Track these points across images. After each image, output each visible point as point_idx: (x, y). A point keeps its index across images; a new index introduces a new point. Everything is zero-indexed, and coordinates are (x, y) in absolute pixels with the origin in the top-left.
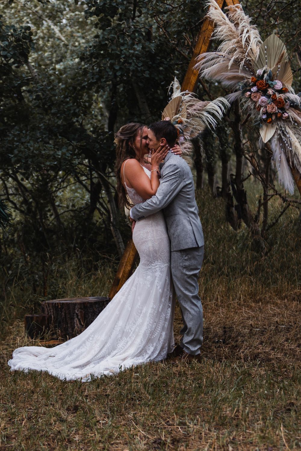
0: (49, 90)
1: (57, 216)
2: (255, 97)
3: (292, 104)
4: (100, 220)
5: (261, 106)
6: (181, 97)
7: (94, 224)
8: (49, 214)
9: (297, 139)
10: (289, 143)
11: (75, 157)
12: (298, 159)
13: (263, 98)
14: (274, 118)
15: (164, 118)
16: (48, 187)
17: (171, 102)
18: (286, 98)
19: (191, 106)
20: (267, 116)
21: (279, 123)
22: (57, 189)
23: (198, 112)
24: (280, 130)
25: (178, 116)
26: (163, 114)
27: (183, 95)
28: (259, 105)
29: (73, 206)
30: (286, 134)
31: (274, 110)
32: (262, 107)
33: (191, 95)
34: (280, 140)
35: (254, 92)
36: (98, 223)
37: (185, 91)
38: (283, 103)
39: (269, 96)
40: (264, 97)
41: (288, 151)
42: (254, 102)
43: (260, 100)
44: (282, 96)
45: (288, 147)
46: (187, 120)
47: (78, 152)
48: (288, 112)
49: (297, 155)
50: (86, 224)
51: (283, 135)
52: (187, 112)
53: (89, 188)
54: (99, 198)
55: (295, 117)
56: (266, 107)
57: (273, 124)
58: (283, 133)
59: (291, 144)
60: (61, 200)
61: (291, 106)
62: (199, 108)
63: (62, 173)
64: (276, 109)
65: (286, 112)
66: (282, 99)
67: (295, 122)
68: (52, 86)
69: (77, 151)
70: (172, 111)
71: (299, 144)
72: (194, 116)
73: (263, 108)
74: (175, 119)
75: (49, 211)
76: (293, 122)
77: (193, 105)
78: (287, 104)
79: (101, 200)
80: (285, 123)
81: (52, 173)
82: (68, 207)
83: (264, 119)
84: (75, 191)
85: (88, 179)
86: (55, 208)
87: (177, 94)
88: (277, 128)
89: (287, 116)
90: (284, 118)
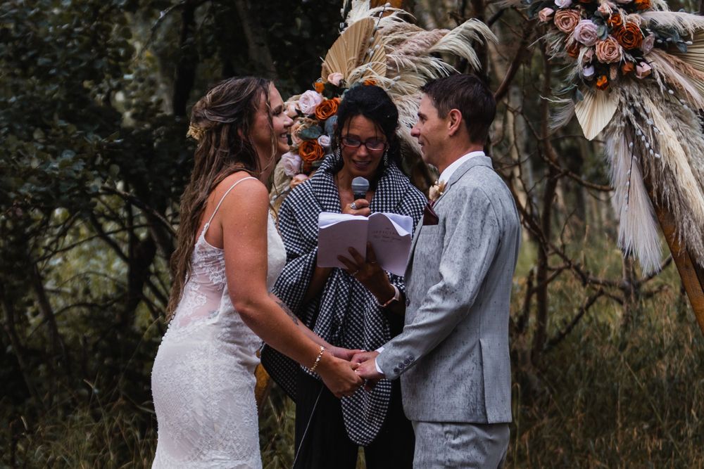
0: (31, 19)
1: (50, 317)
2: (565, 21)
3: (660, 41)
4: (150, 327)
5: (581, 45)
6: (373, 22)
7: (138, 336)
8: (30, 310)
9: (673, 130)
10: (651, 140)
11: (95, 172)
12: (674, 182)
13: (587, 24)
14: (613, 75)
15: (327, 74)
16: (27, 247)
17: (346, 33)
18: (647, 23)
19: (397, 43)
20: (596, 70)
21: (626, 88)
22: (50, 253)
23: (416, 58)
24: (630, 108)
25: (363, 68)
26: (324, 64)
27: (377, 15)
28: (575, 41)
29: (87, 291)
30: (645, 117)
31: (614, 56)
32: (584, 46)
33: (398, 15)
34: (629, 131)
35: (563, 9)
36: (146, 333)
37: (383, 4)
38: (637, 36)
39: (602, 19)
40: (589, 22)
41: (648, 163)
42: (562, 33)
43: (577, 30)
44: (636, 19)
45: (651, 152)
46: (387, 79)
47: (102, 162)
48: (649, 60)
49: (671, 172)
50: (119, 337)
51: (637, 120)
52: (388, 59)
53: (125, 249)
54: (150, 273)
55: (668, 72)
56: (594, 47)
57: (610, 91)
58: (637, 114)
59: (656, 143)
60: (58, 277)
61: (657, 45)
62: (417, 48)
63: (63, 214)
64: (619, 52)
65: (644, 61)
66: (635, 27)
67: (669, 86)
68: (38, 9)
69: (99, 159)
70: (347, 56)
71: (678, 143)
72: (405, 69)
73: (586, 49)
74: (356, 78)
75: (30, 303)
76: (662, 87)
77: (403, 41)
78: (647, 39)
79: (156, 281)
80: (642, 90)
81: (37, 214)
82: (74, 294)
83: (586, 79)
84: (90, 254)
85: (124, 229)
86: (43, 295)
87: (360, 13)
88: (620, 102)
89: (648, 71)
90: (640, 77)
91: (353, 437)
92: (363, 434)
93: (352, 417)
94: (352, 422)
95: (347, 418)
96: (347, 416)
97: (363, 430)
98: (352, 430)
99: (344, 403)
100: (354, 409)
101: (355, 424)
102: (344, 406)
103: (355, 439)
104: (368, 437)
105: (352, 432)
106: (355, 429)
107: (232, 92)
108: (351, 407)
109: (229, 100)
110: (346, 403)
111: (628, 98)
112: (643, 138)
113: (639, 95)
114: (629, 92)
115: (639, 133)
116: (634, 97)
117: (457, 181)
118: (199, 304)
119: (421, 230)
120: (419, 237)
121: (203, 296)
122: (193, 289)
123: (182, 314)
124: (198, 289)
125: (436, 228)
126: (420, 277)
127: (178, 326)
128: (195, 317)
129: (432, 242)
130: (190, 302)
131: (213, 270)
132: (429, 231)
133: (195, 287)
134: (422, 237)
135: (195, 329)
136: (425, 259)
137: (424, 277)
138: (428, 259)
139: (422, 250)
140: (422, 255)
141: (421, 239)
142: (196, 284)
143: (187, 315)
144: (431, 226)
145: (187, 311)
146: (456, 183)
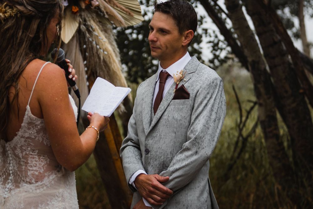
14: (83, 5)
30: (92, 30)
58: (87, 29)
88: (80, 21)
89: (98, 5)
90: (93, 8)
111: (83, 20)
112: (94, 43)
113: (89, 18)
114: (84, 16)
115: (90, 39)
116: (87, 19)
117: (195, 72)
118: (45, 162)
119: (171, 103)
120: (169, 107)
121: (44, 157)
122: (33, 154)
123: (32, 172)
124: (38, 153)
125: (188, 101)
126: (169, 134)
127: (33, 181)
128: (48, 172)
129: (184, 111)
130: (36, 163)
131: (44, 137)
132: (181, 104)
133: (34, 152)
134: (174, 107)
135: (51, 182)
136: (177, 122)
137: (174, 135)
138: (181, 122)
139: (174, 116)
140: (174, 119)
141: (173, 108)
142: (34, 150)
143: (40, 173)
144: (183, 100)
145: (37, 169)
146: (194, 73)
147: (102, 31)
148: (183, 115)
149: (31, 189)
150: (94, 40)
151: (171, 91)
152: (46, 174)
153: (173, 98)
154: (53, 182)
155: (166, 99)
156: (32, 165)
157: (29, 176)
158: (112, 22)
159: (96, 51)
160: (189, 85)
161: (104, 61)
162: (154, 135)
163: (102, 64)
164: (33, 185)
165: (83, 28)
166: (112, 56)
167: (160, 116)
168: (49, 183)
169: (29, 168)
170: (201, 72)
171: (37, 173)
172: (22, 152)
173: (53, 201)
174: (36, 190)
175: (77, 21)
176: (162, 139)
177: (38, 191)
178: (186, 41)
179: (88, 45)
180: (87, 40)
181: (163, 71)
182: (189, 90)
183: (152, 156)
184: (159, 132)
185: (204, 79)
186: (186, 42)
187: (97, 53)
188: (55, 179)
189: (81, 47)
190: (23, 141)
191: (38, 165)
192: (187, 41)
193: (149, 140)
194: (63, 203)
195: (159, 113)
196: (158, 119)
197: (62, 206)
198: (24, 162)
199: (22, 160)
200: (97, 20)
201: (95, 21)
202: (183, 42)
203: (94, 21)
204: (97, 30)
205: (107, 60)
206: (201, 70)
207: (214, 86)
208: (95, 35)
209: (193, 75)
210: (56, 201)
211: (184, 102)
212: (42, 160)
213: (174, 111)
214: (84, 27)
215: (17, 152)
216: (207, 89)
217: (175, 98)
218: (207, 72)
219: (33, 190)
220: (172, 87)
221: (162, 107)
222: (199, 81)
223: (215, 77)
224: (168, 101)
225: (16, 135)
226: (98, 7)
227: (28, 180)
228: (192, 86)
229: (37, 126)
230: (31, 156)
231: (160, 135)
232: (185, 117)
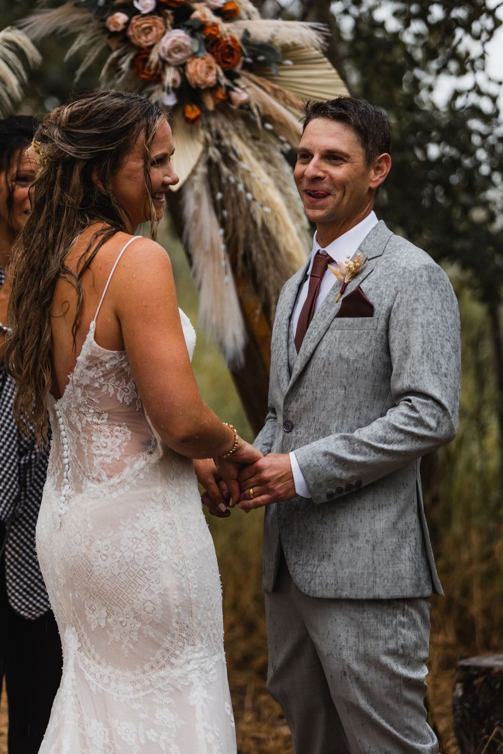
2: (146, 31)
3: (249, 60)
5: (166, 64)
13: (178, 36)
24: (217, 147)
28: (160, 59)
31: (210, 78)
32: (171, 65)
35: (146, 15)
38: (238, 52)
39: (197, 29)
40: (181, 33)
43: (164, 43)
51: (225, 163)
55: (265, 101)
56: (182, 66)
58: (225, 156)
64: (218, 74)
65: (238, 85)
66: (235, 41)
67: (266, 119)
73: (172, 69)
76: (259, 120)
88: (206, 140)
89: (245, 101)
90: (234, 107)
91: (16, 604)
92: (31, 603)
93: (18, 577)
94: (18, 584)
95: (11, 578)
96: (11, 574)
97: (32, 596)
98: (17, 594)
99: (9, 556)
100: (23, 566)
101: (21, 587)
102: (9, 560)
103: (19, 607)
104: (38, 608)
105: (16, 598)
106: (21, 594)
107: (101, 116)
108: (20, 563)
109: (92, 127)
110: (13, 556)
111: (214, 135)
112: (241, 187)
113: (227, 130)
114: (216, 126)
115: (232, 179)
116: (223, 132)
117: (381, 255)
118: (124, 439)
119: (334, 323)
120: (329, 334)
121: (120, 426)
122: (99, 422)
123: (101, 459)
124: (108, 419)
125: (371, 321)
126: (333, 390)
127: (104, 477)
128: (129, 457)
129: (362, 342)
130: (106, 440)
131: (118, 386)
132: (357, 326)
133: (100, 418)
134: (341, 334)
135: (138, 475)
136: (348, 365)
137: (343, 392)
138: (356, 365)
139: (342, 353)
140: (342, 359)
141: (338, 336)
142: (100, 414)
143: (114, 459)
144: (361, 319)
145: (109, 453)
146: (380, 258)
147: (259, 159)
148: (360, 351)
149: (102, 492)
150: (241, 181)
151: (332, 299)
152: (126, 461)
153: (336, 313)
154: (141, 476)
155: (322, 315)
156: (100, 445)
157: (95, 468)
158: (283, 138)
159: (246, 205)
160: (371, 285)
161: (266, 230)
162: (302, 391)
163: (261, 235)
164: (103, 484)
165: (214, 153)
166: (283, 219)
167: (311, 351)
168: (135, 479)
169: (95, 452)
170: (395, 256)
171: (109, 460)
172: (80, 420)
173: (147, 512)
174: (111, 493)
175: (198, 140)
176: (318, 402)
177: (115, 495)
178: (378, 178)
179: (229, 192)
180: (224, 181)
181: (320, 252)
182: (371, 297)
183: (299, 435)
184: (310, 386)
185: (401, 270)
186: (377, 181)
187: (248, 209)
188: (145, 470)
189: (213, 196)
190: (80, 395)
191: (109, 444)
192: (380, 177)
193: (291, 402)
194: (168, 514)
195: (308, 345)
196: (307, 359)
197: (166, 520)
198: (85, 439)
199: (82, 434)
200: (249, 134)
201: (244, 136)
202: (372, 181)
203: (240, 136)
204: (248, 159)
205: (272, 226)
206: (393, 251)
207: (426, 283)
208: (243, 169)
209: (377, 262)
210: (152, 511)
211: (362, 324)
212: (117, 434)
213: (340, 341)
214: (217, 151)
215: (74, 421)
216: (413, 292)
217: (341, 314)
218: (405, 254)
219: (105, 495)
220: (333, 289)
221: (313, 332)
222: (391, 277)
223: (423, 263)
224: (326, 320)
225: (68, 382)
226: (245, 106)
227: (95, 475)
228: (377, 287)
229: (103, 365)
230: (95, 427)
231: (313, 392)
232: (364, 353)
